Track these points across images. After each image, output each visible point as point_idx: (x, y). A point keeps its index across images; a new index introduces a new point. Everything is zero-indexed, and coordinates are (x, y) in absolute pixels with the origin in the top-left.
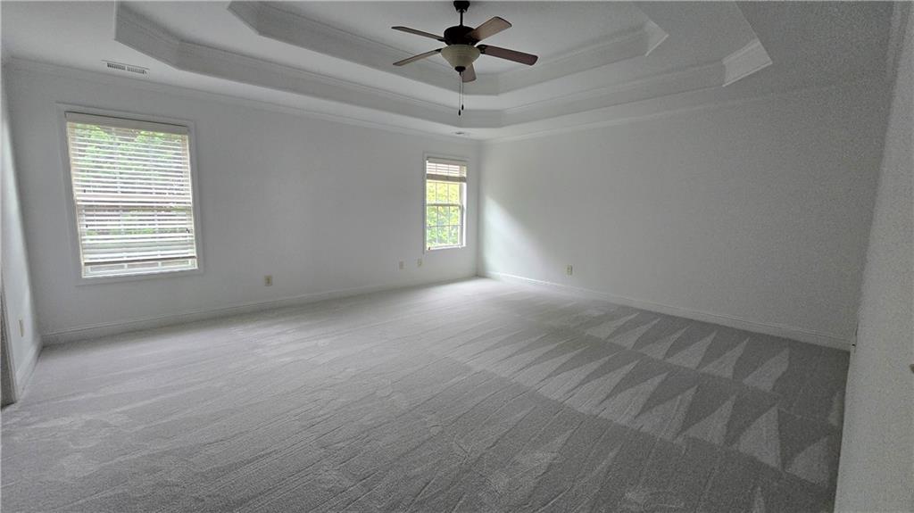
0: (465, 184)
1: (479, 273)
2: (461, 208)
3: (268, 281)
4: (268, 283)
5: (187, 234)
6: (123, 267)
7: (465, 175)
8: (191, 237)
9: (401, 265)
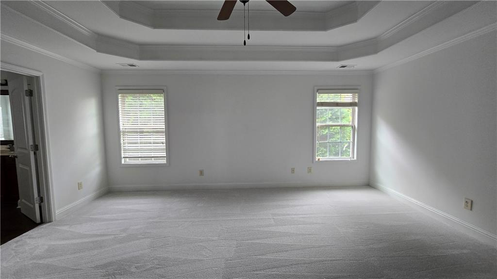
0: (356, 108)
1: (369, 184)
2: (353, 127)
3: (201, 173)
4: (201, 174)
5: (162, 145)
6: (138, 160)
7: (357, 101)
8: (164, 146)
9: (293, 170)
